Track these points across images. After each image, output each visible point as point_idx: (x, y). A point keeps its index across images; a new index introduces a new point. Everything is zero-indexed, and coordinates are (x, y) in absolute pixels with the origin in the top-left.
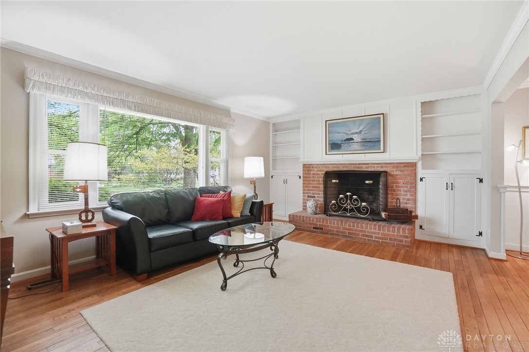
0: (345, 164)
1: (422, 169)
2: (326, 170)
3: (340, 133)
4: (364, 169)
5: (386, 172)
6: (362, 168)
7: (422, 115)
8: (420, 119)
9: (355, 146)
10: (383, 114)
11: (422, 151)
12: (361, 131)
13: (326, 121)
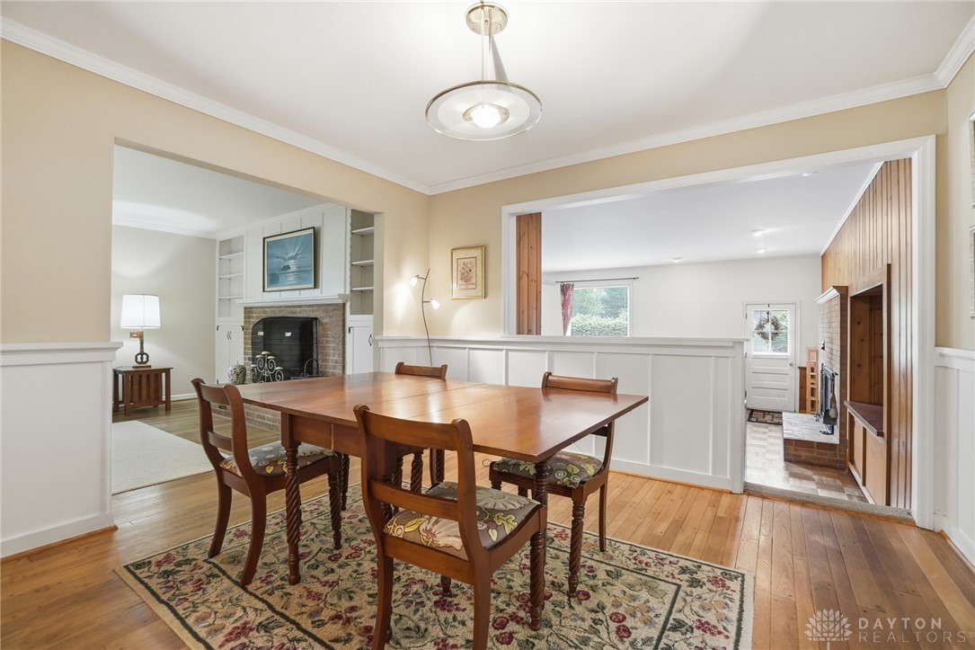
0: (281, 307)
1: (351, 314)
2: (264, 316)
3: (278, 257)
4: (299, 315)
5: (316, 319)
6: (295, 312)
7: (352, 230)
8: (349, 235)
9: (291, 278)
10: (314, 228)
11: (352, 286)
12: (297, 254)
13: (264, 239)
